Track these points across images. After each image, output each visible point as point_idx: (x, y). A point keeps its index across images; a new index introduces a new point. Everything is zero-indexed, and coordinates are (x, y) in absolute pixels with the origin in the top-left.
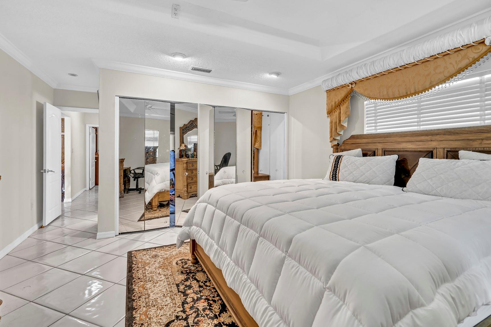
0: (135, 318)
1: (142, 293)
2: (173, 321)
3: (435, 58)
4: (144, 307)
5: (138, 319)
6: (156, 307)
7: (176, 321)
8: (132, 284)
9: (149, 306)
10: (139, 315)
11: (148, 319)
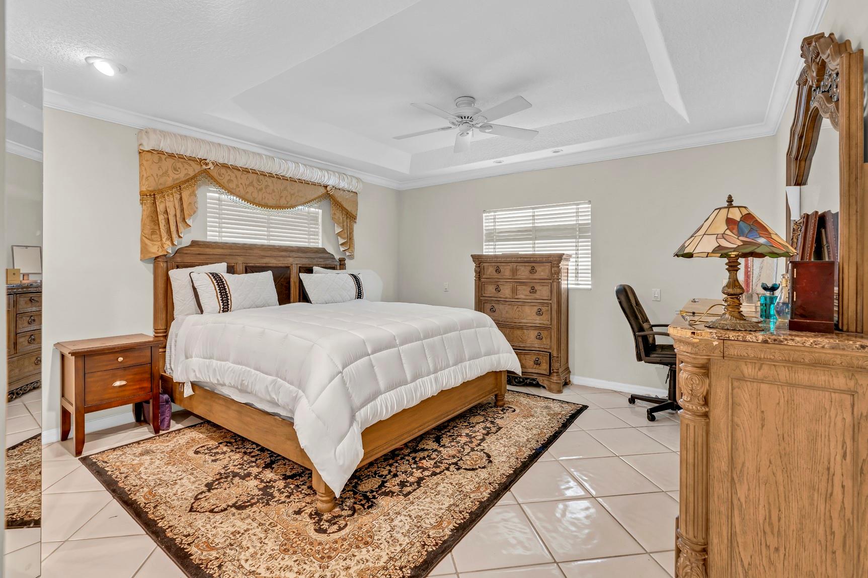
0: (490, 494)
1: (452, 516)
2: (466, 469)
3: (301, 182)
4: (470, 497)
5: (488, 491)
6: (460, 489)
7: (463, 468)
8: (445, 542)
9: (464, 495)
10: (484, 493)
11: (481, 484)
